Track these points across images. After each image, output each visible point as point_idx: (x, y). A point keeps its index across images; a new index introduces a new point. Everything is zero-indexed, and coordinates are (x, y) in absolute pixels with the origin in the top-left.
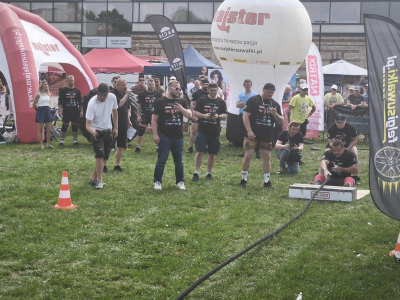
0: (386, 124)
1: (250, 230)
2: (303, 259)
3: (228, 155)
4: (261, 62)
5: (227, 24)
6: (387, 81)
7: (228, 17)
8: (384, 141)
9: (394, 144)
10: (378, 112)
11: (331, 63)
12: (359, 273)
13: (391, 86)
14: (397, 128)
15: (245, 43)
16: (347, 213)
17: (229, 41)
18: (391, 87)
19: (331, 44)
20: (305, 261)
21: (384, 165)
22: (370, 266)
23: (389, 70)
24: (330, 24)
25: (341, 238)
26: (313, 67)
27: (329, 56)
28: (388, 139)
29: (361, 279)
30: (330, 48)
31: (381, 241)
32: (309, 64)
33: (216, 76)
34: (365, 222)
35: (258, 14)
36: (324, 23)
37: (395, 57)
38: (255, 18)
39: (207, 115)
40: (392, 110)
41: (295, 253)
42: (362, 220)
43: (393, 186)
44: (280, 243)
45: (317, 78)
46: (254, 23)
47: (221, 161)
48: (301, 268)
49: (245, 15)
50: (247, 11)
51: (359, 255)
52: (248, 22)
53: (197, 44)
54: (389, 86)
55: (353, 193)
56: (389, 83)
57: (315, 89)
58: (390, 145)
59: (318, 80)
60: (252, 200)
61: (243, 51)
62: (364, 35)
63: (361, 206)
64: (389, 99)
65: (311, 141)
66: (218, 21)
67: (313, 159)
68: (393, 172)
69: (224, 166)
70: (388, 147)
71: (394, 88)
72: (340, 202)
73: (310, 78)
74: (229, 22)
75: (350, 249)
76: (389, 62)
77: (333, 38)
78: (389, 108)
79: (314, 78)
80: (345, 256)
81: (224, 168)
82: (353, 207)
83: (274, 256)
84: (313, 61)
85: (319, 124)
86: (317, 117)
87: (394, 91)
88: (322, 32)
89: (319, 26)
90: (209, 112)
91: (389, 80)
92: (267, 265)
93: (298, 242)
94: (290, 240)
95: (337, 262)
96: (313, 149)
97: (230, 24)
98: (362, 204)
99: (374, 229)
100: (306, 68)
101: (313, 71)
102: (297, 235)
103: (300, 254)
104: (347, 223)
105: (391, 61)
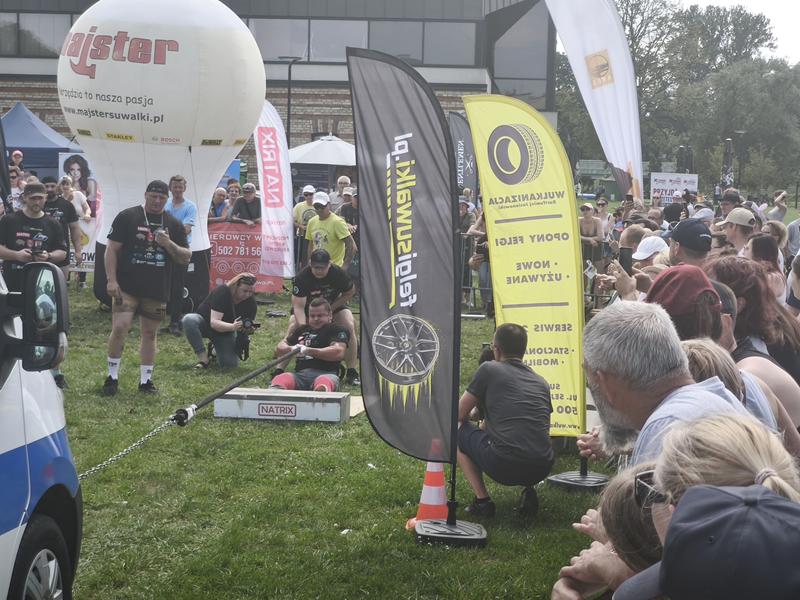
0: (396, 271)
1: (126, 488)
2: (234, 544)
3: (96, 331)
4: (163, 139)
5: (89, 62)
6: (394, 183)
7: (92, 47)
8: (392, 304)
9: (411, 310)
10: (380, 247)
11: (313, 140)
12: (342, 569)
13: (404, 192)
14: (414, 276)
15: (129, 100)
16: (328, 445)
17: (94, 97)
18: (403, 196)
19: (312, 103)
20: (236, 548)
21: (393, 351)
22: (366, 553)
23: (398, 162)
24: (309, 63)
25: (313, 498)
26: (269, 149)
27: (308, 126)
28: (399, 299)
29: (345, 581)
30: (309, 110)
31: (390, 501)
32: (260, 145)
33: (76, 166)
34: (362, 462)
35: (154, 42)
36: (296, 61)
37: (410, 135)
38: (147, 50)
39: (23, 252)
40: (406, 241)
41: (216, 533)
42: (357, 457)
43: (411, 393)
44: (187, 514)
45: (277, 171)
46: (145, 60)
47: (82, 344)
48: (226, 564)
49: (127, 44)
50: (131, 36)
51: (345, 532)
52: (133, 59)
53: (40, 100)
54: (399, 193)
55: (343, 403)
56: (399, 187)
57: (274, 193)
58: (403, 310)
59: (279, 176)
60: (138, 424)
61: (126, 117)
62: (348, 84)
63: (358, 429)
64: (400, 220)
65: (268, 298)
66: (72, 54)
67: (270, 336)
68: (410, 366)
69: (86, 353)
70: (400, 316)
71: (409, 199)
72: (317, 422)
73: (265, 172)
74: (94, 56)
75: (330, 518)
76: (397, 145)
77: (316, 91)
78: (399, 237)
79: (272, 172)
80: (318, 536)
81: (85, 358)
82: (342, 433)
83: (173, 542)
84: (268, 137)
85: (284, 263)
86: (279, 249)
87: (409, 204)
88: (293, 78)
89: (287, 67)
90: (26, 246)
91: (399, 181)
92: (157, 560)
93: (226, 510)
94: (209, 505)
95: (299, 549)
96: (271, 316)
97: (94, 62)
98: (359, 425)
99: (378, 475)
100: (255, 151)
101: (269, 159)
102: (224, 495)
103: (226, 535)
104: (328, 467)
105: (401, 144)
